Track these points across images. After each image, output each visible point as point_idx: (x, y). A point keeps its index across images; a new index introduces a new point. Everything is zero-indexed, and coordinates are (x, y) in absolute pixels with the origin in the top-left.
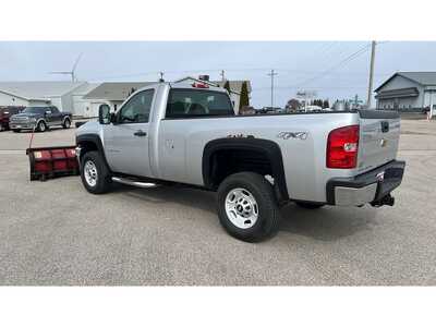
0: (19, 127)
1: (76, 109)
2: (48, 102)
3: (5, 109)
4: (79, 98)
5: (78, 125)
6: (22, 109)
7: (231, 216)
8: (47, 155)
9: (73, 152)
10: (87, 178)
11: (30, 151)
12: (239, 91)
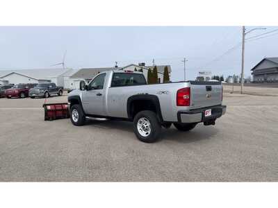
0: (34, 95)
1: (65, 85)
2: (49, 81)
3: (26, 85)
4: (67, 78)
5: (69, 92)
6: (36, 85)
7: (140, 131)
8: (53, 107)
9: (66, 106)
10: (73, 118)
11: (45, 106)
12: (163, 72)
